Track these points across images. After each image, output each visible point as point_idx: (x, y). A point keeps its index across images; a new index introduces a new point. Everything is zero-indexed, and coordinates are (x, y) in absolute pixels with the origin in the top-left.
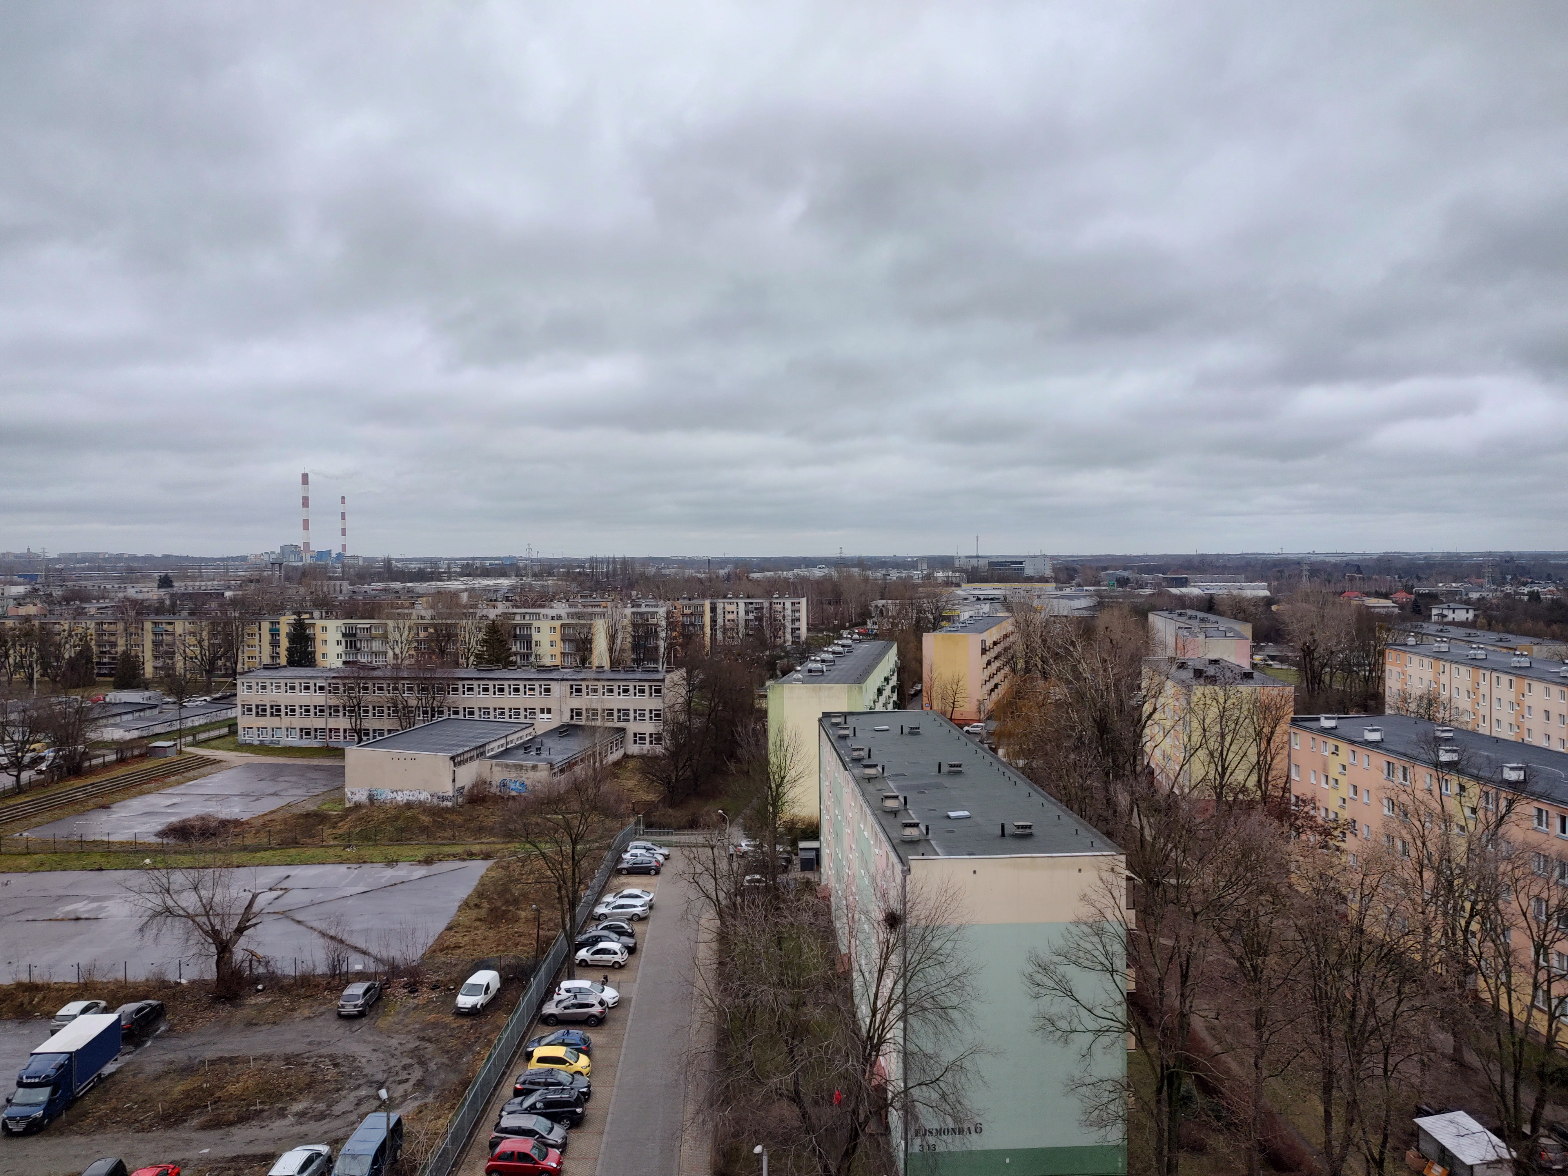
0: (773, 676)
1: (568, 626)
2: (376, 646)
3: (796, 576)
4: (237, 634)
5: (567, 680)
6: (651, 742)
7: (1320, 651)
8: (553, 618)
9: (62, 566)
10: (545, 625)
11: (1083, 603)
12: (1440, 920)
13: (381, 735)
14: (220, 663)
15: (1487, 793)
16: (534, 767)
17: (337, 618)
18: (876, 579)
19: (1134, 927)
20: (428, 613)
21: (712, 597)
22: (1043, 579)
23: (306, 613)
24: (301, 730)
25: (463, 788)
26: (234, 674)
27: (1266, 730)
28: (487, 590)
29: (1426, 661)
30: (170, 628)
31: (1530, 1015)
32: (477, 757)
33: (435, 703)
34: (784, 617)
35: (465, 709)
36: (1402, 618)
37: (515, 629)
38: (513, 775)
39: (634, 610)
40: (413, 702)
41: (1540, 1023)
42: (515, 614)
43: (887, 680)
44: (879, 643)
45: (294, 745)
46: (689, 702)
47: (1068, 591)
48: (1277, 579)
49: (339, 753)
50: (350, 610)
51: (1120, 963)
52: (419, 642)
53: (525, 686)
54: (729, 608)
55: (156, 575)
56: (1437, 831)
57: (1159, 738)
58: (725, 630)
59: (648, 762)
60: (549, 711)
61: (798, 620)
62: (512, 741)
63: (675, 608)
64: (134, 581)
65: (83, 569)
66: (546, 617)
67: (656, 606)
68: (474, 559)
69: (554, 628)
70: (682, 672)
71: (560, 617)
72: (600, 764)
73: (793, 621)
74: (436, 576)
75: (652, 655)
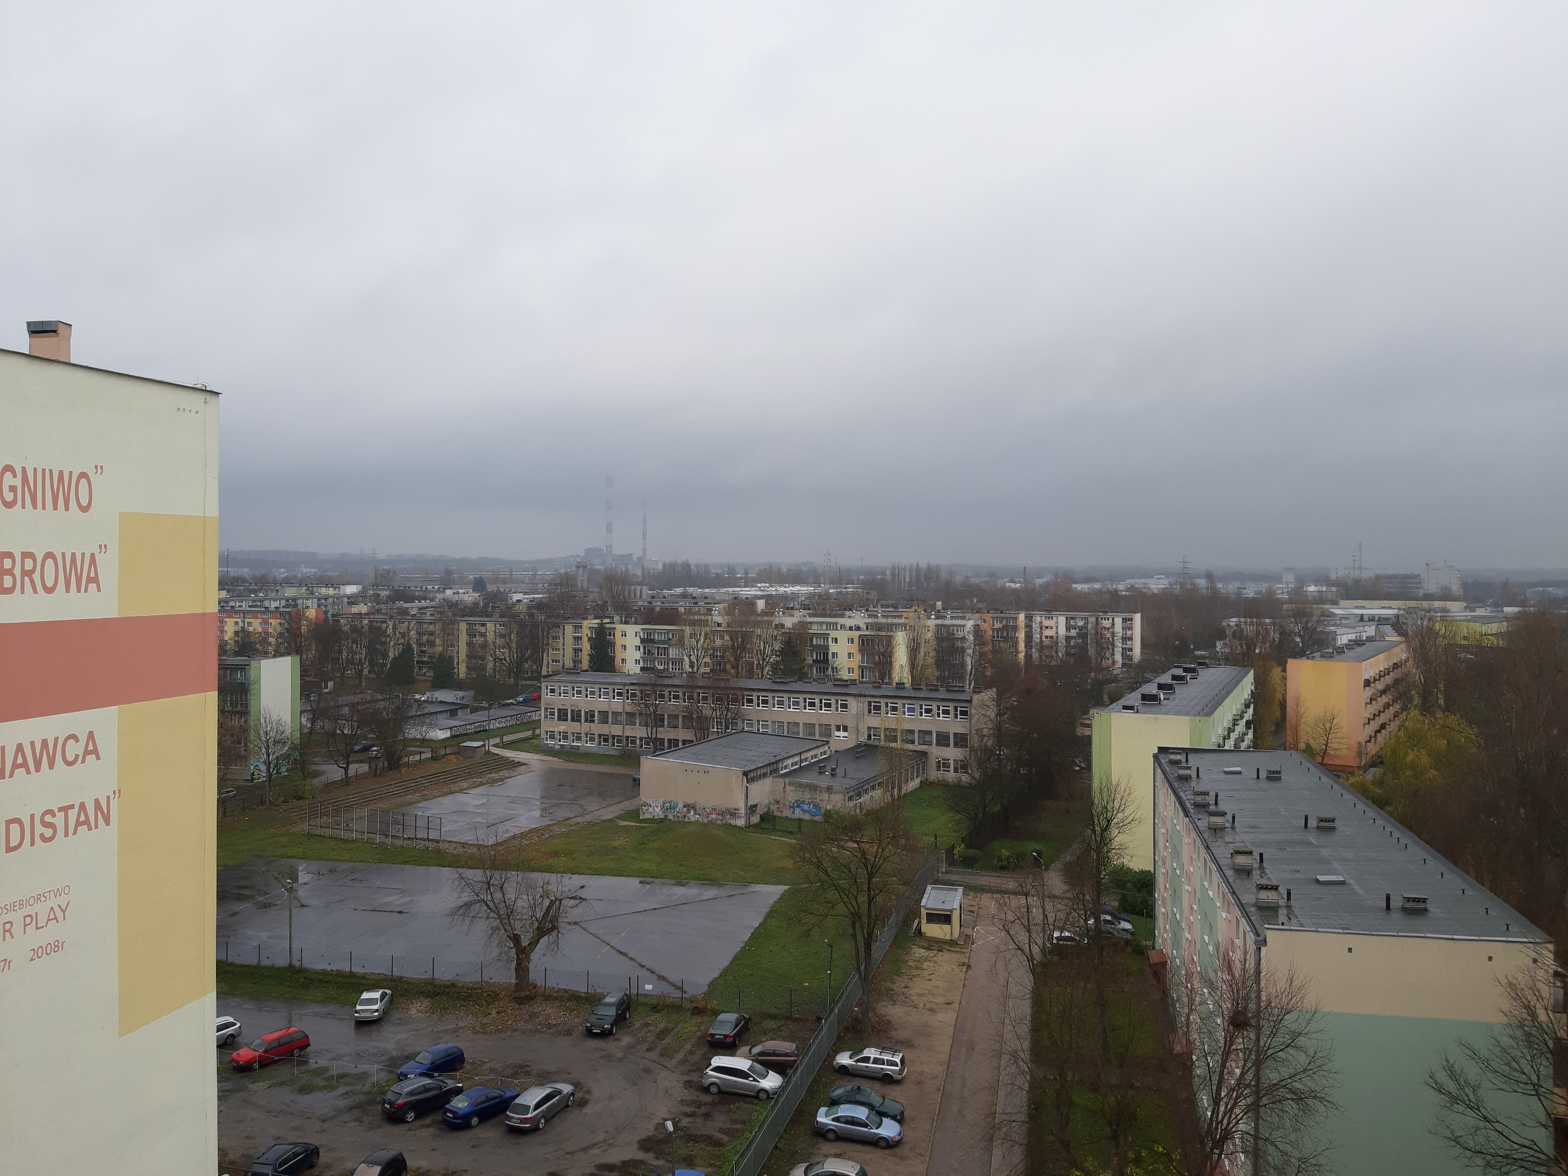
0: (1100, 704)
1: (867, 637)
2: (672, 652)
3: (1129, 588)
4: (543, 635)
5: (865, 696)
6: (956, 770)
8: (851, 629)
9: (389, 567)
10: (842, 636)
13: (676, 745)
14: (526, 665)
16: (829, 790)
17: (636, 623)
18: (1228, 593)
20: (724, 620)
21: (1027, 609)
23: (607, 617)
24: (600, 736)
25: (755, 806)
26: (538, 676)
28: (784, 597)
30: (483, 629)
32: (771, 774)
33: (729, 715)
34: (1113, 634)
35: (758, 721)
37: (811, 639)
38: (807, 796)
39: (939, 622)
40: (707, 712)
42: (811, 623)
43: (1240, 713)
44: (1231, 670)
45: (593, 751)
46: (999, 726)
47: (1480, 612)
49: (634, 762)
50: (649, 616)
52: (715, 649)
53: (821, 700)
54: (1047, 622)
55: (471, 577)
58: (1042, 647)
59: (952, 790)
60: (845, 729)
61: (1131, 639)
62: (806, 760)
63: (985, 621)
64: (452, 584)
65: (407, 570)
66: (844, 627)
67: (963, 618)
68: (771, 565)
69: (852, 639)
70: (992, 693)
71: (858, 628)
72: (900, 790)
73: (1125, 639)
74: (733, 582)
75: (958, 672)
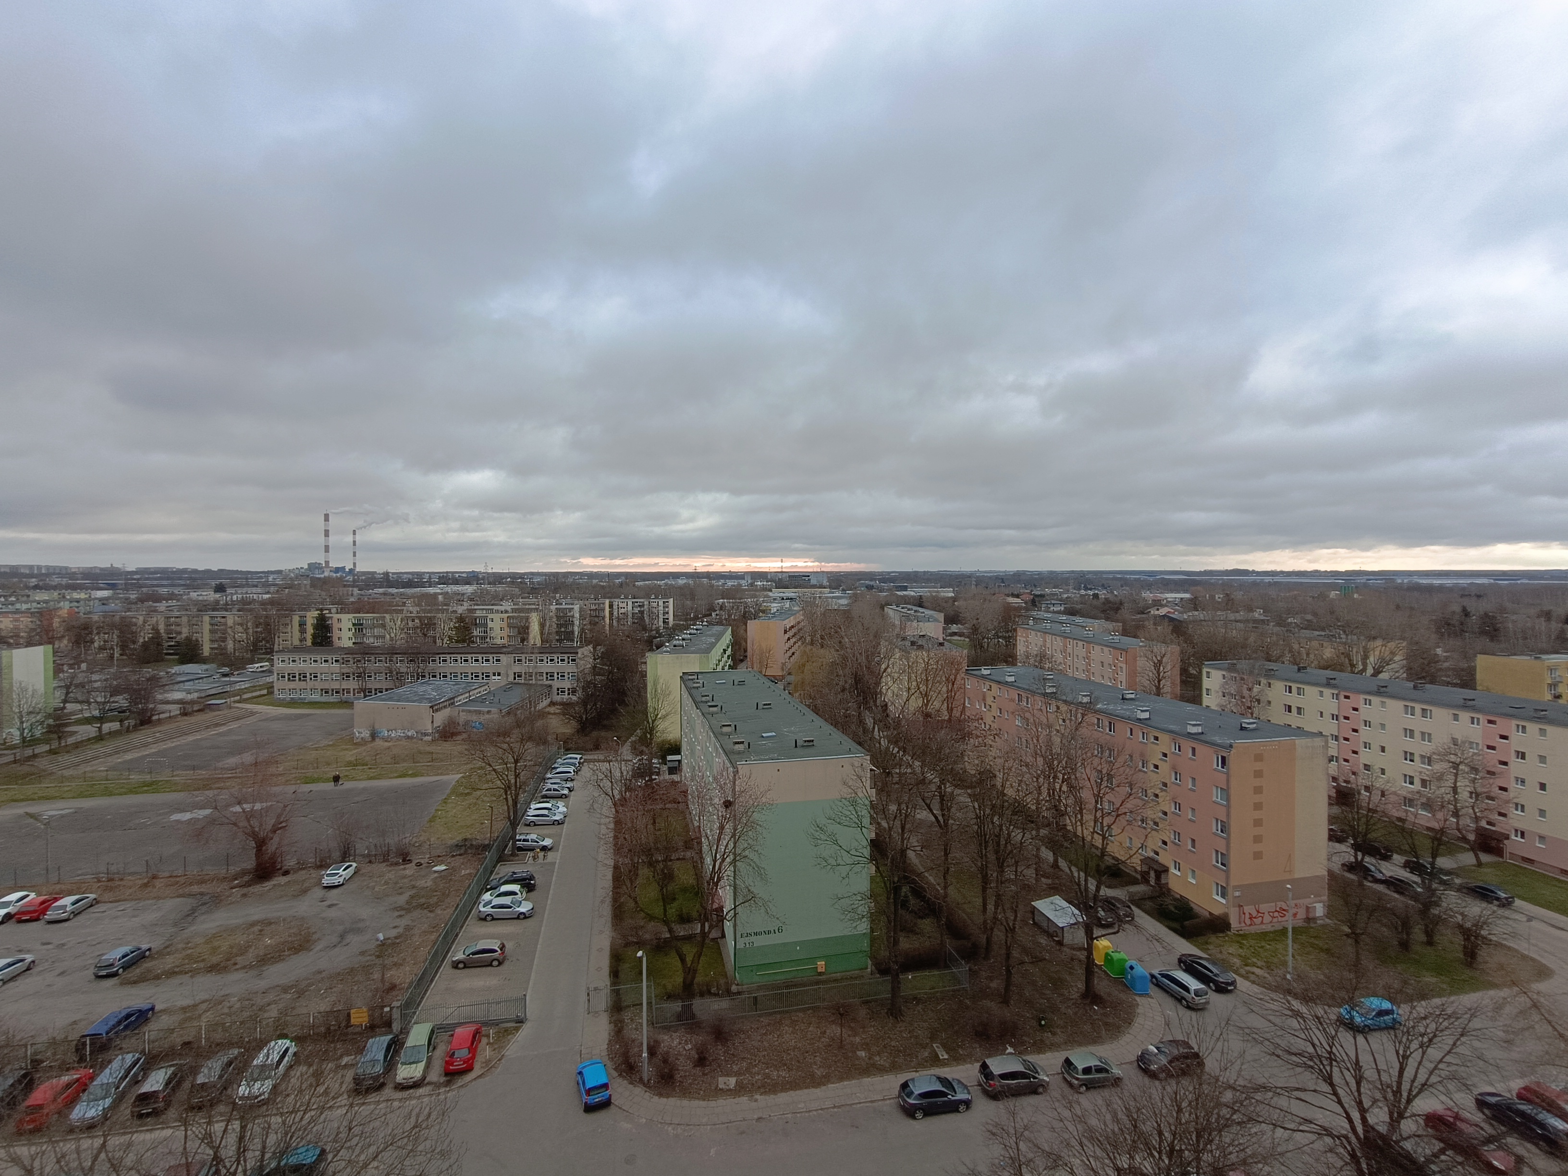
0: (651, 650)
1: (513, 617)
2: (377, 631)
3: (666, 584)
4: (275, 624)
5: (512, 653)
6: (569, 694)
7: (982, 629)
8: (502, 612)
9: (138, 576)
10: (497, 617)
11: (844, 602)
12: (1046, 785)
13: (381, 692)
14: (261, 645)
15: (1071, 711)
17: (348, 613)
18: (718, 586)
19: (874, 799)
20: (415, 609)
21: (610, 598)
22: (822, 586)
23: (326, 610)
24: (322, 690)
25: (439, 726)
26: (270, 651)
27: (952, 677)
28: (457, 593)
29: (1039, 634)
31: (1092, 838)
32: (449, 706)
33: (419, 670)
34: (658, 611)
35: (440, 674)
36: (1027, 609)
37: (476, 620)
38: (474, 718)
39: (558, 607)
40: (402, 670)
41: (1098, 841)
42: (476, 610)
43: (725, 651)
44: (719, 628)
45: (317, 700)
46: (594, 667)
47: (837, 594)
48: (958, 587)
49: (349, 704)
50: (358, 608)
51: (866, 821)
52: (408, 629)
53: (483, 658)
54: (621, 605)
55: (213, 583)
56: (1044, 733)
57: (890, 684)
58: (619, 619)
59: (566, 706)
60: (499, 674)
61: (668, 613)
62: (473, 695)
63: (586, 605)
64: (196, 588)
65: (156, 579)
66: (497, 611)
67: (572, 604)
68: (447, 572)
69: (503, 619)
70: (590, 647)
71: (506, 612)
72: (535, 708)
73: (664, 614)
74: (421, 584)
75: (569, 636)
